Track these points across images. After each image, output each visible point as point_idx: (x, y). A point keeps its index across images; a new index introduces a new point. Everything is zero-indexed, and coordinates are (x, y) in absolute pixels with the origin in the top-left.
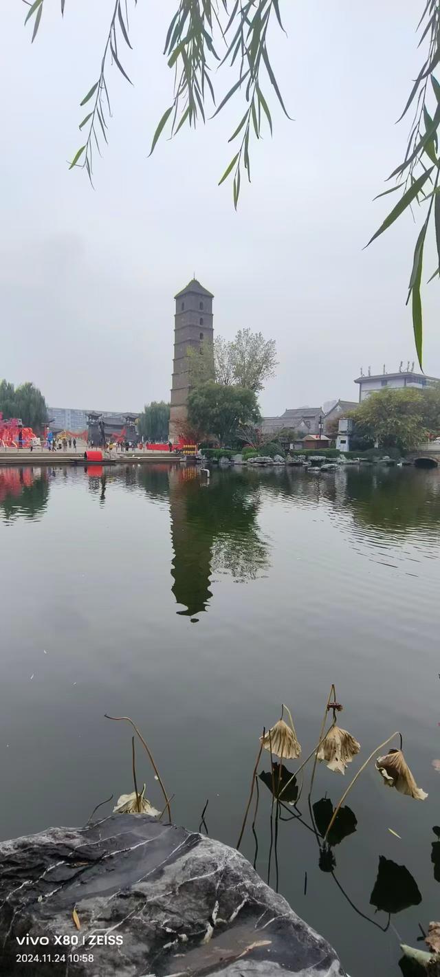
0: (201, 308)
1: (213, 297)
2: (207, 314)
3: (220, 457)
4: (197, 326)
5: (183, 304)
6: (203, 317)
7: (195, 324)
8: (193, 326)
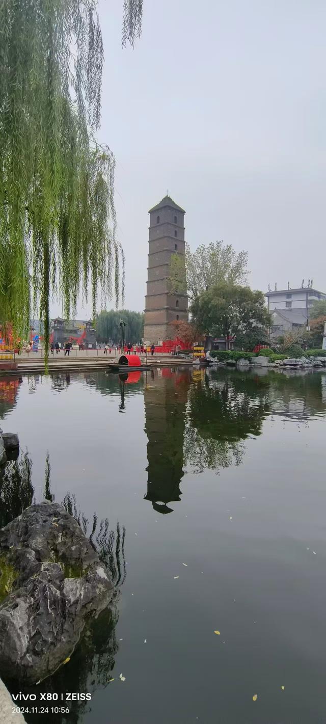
0: (176, 222)
1: (185, 213)
2: (179, 227)
3: (238, 359)
4: (172, 238)
5: (158, 217)
6: (177, 230)
7: (170, 235)
8: (169, 237)
